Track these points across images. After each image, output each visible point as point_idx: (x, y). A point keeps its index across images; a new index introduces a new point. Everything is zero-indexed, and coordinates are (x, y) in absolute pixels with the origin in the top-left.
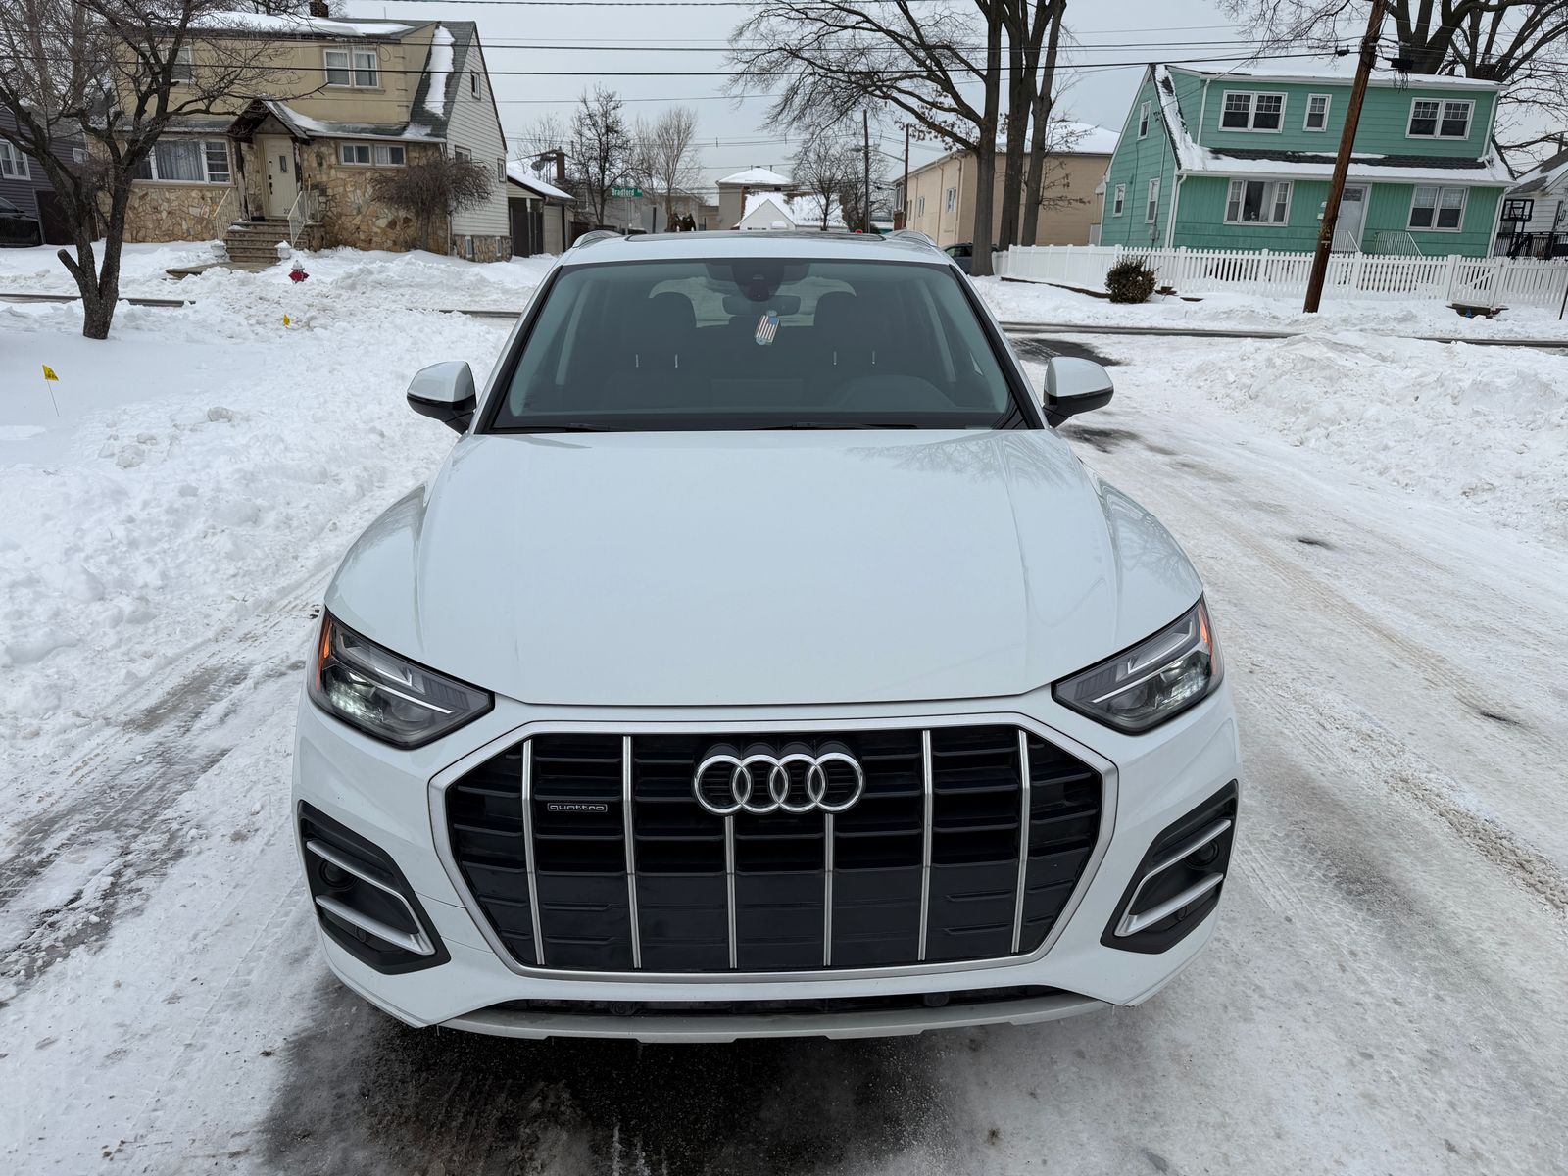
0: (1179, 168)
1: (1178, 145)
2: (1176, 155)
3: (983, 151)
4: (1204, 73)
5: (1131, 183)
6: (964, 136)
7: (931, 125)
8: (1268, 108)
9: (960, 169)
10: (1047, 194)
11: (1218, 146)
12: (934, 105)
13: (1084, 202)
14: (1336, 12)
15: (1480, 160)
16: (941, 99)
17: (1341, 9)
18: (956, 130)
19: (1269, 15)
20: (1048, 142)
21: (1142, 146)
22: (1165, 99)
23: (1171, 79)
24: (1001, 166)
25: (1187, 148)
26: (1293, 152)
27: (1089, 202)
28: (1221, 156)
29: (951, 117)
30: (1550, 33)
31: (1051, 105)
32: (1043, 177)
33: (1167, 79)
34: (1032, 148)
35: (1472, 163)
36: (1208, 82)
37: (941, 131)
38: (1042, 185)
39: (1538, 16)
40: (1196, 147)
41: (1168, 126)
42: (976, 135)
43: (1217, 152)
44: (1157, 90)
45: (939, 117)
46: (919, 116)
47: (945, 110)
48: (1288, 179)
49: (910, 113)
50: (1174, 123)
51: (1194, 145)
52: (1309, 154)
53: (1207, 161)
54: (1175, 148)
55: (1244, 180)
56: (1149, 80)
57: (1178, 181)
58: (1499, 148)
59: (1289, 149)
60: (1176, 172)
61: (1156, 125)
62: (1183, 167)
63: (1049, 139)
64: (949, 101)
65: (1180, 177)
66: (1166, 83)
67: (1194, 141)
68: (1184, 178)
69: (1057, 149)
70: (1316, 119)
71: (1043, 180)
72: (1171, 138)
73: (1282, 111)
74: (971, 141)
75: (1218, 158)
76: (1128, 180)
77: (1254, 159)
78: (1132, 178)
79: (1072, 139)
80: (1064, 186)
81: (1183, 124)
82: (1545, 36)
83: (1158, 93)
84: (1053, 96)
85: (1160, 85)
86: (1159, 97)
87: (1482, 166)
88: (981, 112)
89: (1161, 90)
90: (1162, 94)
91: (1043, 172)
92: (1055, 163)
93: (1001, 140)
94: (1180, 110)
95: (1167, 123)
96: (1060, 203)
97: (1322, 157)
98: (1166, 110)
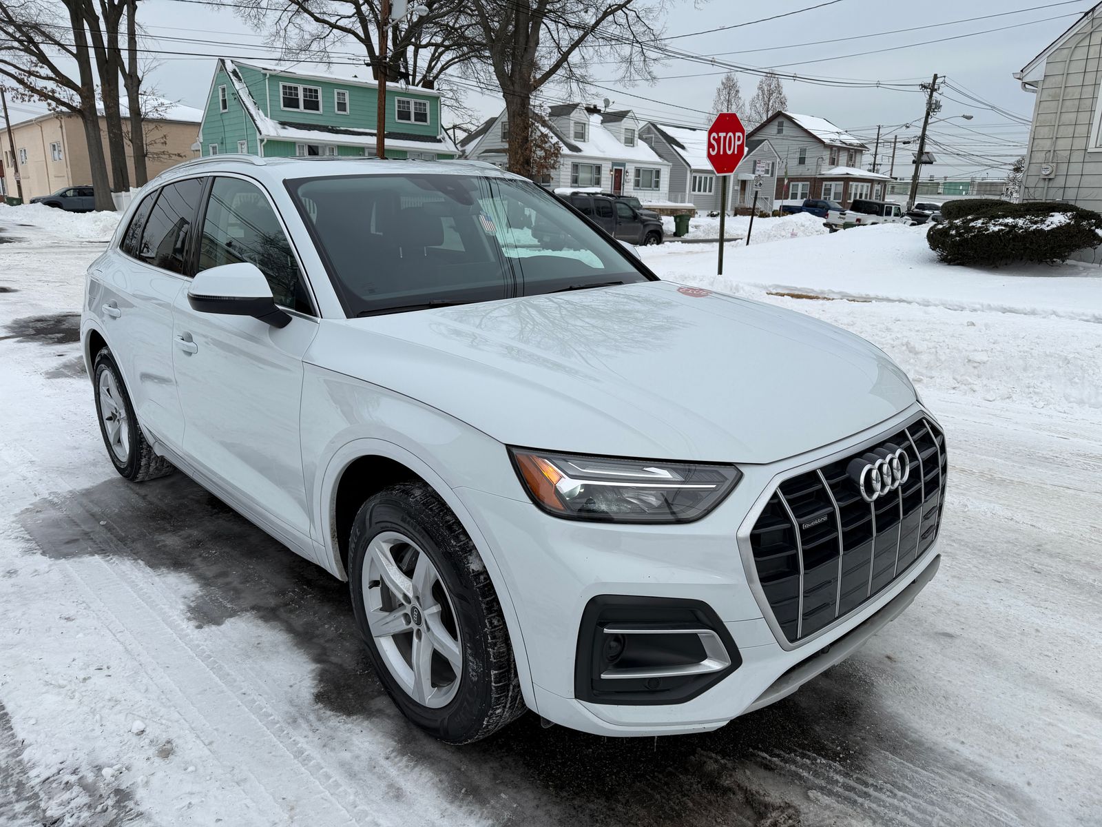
0: (261, 134)
1: (255, 118)
2: (256, 125)
3: (86, 113)
4: (264, 69)
5: (222, 143)
6: (66, 100)
7: (33, 90)
8: (311, 96)
9: (61, 127)
10: (151, 149)
11: (283, 120)
12: (30, 73)
13: (181, 156)
14: (325, 37)
15: (438, 138)
16: (38, 69)
17: (328, 35)
18: (57, 95)
19: (282, 33)
20: (143, 110)
21: (225, 117)
22: (237, 85)
23: (238, 71)
24: (103, 125)
25: (262, 120)
26: (332, 127)
27: (185, 156)
28: (287, 127)
29: (51, 85)
30: (445, 65)
31: (139, 82)
32: (144, 136)
33: (235, 70)
34: (130, 115)
35: (434, 139)
36: (268, 75)
37: (44, 95)
38: (144, 143)
39: (437, 54)
40: (268, 120)
41: (244, 104)
42: (77, 101)
43: (284, 124)
44: (230, 77)
45: (39, 84)
46: (21, 82)
47: (44, 78)
48: (333, 145)
49: (10, 78)
50: (249, 102)
51: (266, 118)
52: (342, 128)
53: (278, 130)
54: (254, 120)
55: (305, 143)
56: (221, 70)
57: (261, 143)
58: (446, 130)
59: (330, 124)
60: (259, 137)
61: (234, 102)
62: (263, 133)
63: (143, 108)
64: (45, 71)
65: (262, 141)
66: (235, 73)
67: (266, 115)
68: (265, 141)
69: (151, 116)
70: (342, 106)
71: (144, 139)
72: (249, 112)
73: (320, 99)
74: (74, 105)
75: (285, 128)
76: (219, 142)
77: (309, 130)
78: (222, 139)
79: (162, 109)
80: (163, 143)
81: (255, 104)
82: (443, 66)
83: (231, 80)
84: (140, 74)
85: (230, 74)
86: (233, 83)
87: (440, 141)
88: (78, 82)
89: (233, 78)
90: (234, 81)
91: (144, 133)
92: (152, 126)
93: (100, 105)
94: (250, 93)
95: (243, 102)
96: (163, 156)
97: (350, 131)
98: (240, 92)
